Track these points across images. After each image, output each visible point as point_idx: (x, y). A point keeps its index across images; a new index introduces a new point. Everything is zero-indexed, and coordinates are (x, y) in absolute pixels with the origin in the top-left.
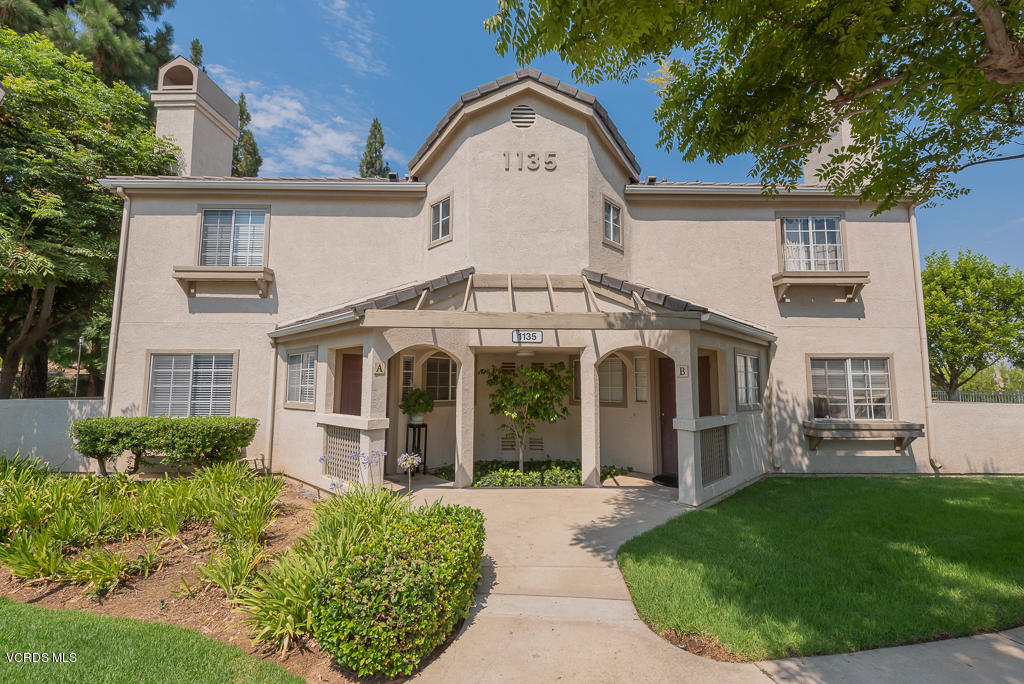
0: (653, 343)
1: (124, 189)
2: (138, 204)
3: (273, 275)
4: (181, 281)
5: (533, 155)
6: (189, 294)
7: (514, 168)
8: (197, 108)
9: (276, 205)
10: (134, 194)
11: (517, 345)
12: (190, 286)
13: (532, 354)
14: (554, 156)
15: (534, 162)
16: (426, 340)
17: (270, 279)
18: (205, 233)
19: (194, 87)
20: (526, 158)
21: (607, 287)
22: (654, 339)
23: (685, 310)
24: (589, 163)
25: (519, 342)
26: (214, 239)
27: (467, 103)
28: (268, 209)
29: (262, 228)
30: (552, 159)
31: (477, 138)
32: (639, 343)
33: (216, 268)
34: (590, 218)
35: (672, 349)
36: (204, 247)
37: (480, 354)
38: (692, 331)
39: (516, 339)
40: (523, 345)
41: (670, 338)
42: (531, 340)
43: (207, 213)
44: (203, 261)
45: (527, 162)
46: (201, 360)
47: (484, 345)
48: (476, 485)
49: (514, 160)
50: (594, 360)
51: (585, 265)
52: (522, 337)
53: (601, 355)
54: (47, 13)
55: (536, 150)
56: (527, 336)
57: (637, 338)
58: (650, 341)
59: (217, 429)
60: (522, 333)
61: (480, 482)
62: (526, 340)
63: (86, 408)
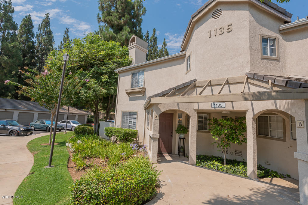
0: (282, 108)
1: (118, 71)
2: (121, 74)
3: (145, 89)
4: (126, 93)
5: (221, 28)
6: (129, 96)
7: (212, 36)
8: (136, 47)
9: (147, 69)
10: (120, 72)
11: (213, 109)
12: (129, 94)
13: (229, 113)
14: (231, 25)
15: (221, 31)
16: (175, 107)
17: (144, 90)
18: (132, 79)
19: (135, 42)
20: (218, 30)
21: (257, 80)
22: (282, 105)
23: (299, 88)
24: (250, 22)
25: (215, 108)
26: (134, 81)
27: (193, 18)
28: (145, 70)
29: (143, 76)
30: (230, 27)
31: (198, 30)
32: (274, 108)
33: (134, 88)
34: (251, 48)
35: (293, 111)
36: (132, 83)
37: (199, 112)
38: (306, 100)
39: (213, 106)
40: (216, 109)
41: (292, 104)
42: (220, 107)
43: (133, 74)
44: (132, 87)
45: (219, 32)
46: (131, 113)
47: (200, 109)
48: (198, 165)
49: (213, 33)
50: (252, 116)
51: (248, 70)
52: (216, 105)
53: (255, 114)
55: (222, 26)
56: (218, 105)
57: (273, 105)
58: (280, 107)
59: (126, 133)
60: (216, 104)
61: (199, 164)
62: (218, 107)
63: (112, 125)
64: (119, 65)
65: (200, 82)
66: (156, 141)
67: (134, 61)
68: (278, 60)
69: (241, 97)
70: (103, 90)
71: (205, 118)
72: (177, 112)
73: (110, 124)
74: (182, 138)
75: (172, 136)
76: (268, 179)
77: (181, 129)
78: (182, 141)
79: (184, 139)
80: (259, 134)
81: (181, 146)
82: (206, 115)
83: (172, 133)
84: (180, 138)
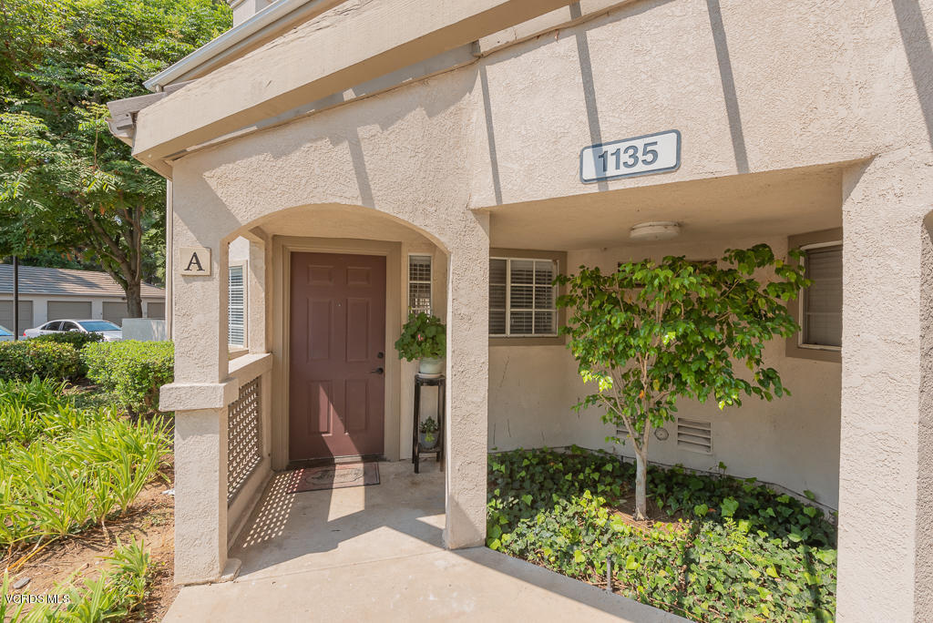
11: (594, 188)
25: (602, 180)
39: (590, 173)
40: (613, 186)
42: (640, 167)
48: (496, 544)
52: (611, 161)
56: (624, 158)
60: (611, 149)
62: (623, 170)
63: (160, 328)
70: (99, 174)
72: (404, 249)
73: (154, 327)
74: (431, 383)
75: (381, 371)
77: (420, 337)
78: (429, 394)
79: (439, 382)
81: (423, 419)
82: (546, 264)
83: (382, 355)
84: (419, 384)
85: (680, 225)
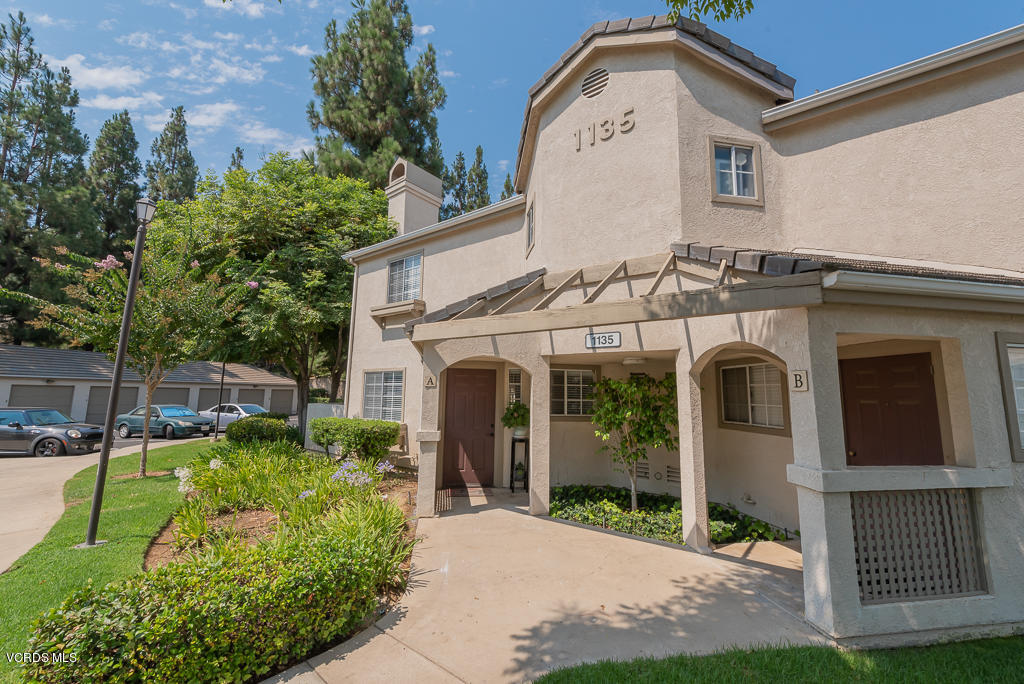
0: (755, 336)
1: (353, 259)
2: (363, 267)
3: (424, 305)
4: (374, 317)
5: (606, 122)
6: (381, 327)
7: (585, 146)
8: (407, 190)
9: (427, 248)
10: (358, 261)
11: (591, 351)
12: (382, 320)
13: (640, 362)
14: (632, 112)
15: (607, 130)
16: (484, 351)
17: (422, 309)
18: (391, 279)
19: (405, 177)
20: (599, 129)
21: (697, 261)
22: (755, 327)
23: (793, 272)
24: (680, 102)
25: (594, 348)
26: (396, 284)
27: (533, 96)
28: (422, 253)
29: (420, 267)
30: (627, 118)
31: (548, 129)
32: (738, 338)
33: (397, 304)
34: (684, 174)
35: (782, 344)
36: (391, 290)
38: (810, 308)
39: (589, 345)
40: (598, 351)
41: (778, 324)
42: (608, 345)
43: (393, 265)
44: (390, 300)
45: (601, 133)
46: (388, 376)
47: (556, 353)
48: (554, 515)
49: (586, 137)
50: (689, 367)
51: (677, 237)
52: (596, 341)
53: (696, 359)
54: (363, 160)
55: (609, 117)
56: (602, 340)
57: (735, 332)
58: (751, 335)
59: (363, 431)
60: (597, 336)
61: (559, 512)
62: (601, 345)
63: (339, 411)
64: (360, 240)
65: (555, 278)
66: (430, 451)
67: (401, 229)
68: (761, 208)
69: (640, 308)
70: (311, 312)
71: (586, 380)
73: (334, 410)
74: (521, 441)
75: (493, 435)
76: (737, 549)
77: (516, 415)
78: (520, 447)
79: (526, 441)
80: (726, 420)
81: (516, 463)
82: (589, 372)
83: (493, 426)
84: (514, 441)
85: (646, 359)
